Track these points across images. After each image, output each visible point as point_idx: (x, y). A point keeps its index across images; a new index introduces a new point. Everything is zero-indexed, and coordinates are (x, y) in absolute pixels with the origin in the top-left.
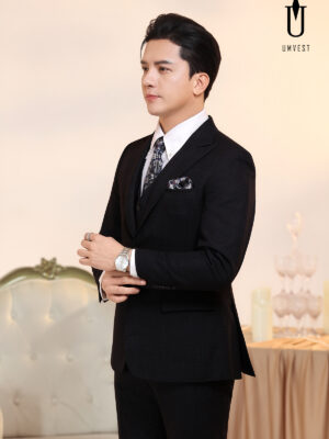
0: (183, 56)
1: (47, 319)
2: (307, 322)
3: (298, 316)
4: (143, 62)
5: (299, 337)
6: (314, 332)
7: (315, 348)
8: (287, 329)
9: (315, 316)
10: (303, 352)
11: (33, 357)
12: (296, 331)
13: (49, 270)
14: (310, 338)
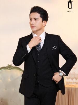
0: (41, 17)
1: (9, 80)
2: (74, 80)
3: (72, 79)
4: (30, 18)
5: (72, 84)
6: (76, 83)
7: (76, 87)
8: (69, 82)
9: (76, 79)
10: (74, 88)
11: (6, 90)
12: (72, 83)
13: (10, 67)
14: (75, 84)
